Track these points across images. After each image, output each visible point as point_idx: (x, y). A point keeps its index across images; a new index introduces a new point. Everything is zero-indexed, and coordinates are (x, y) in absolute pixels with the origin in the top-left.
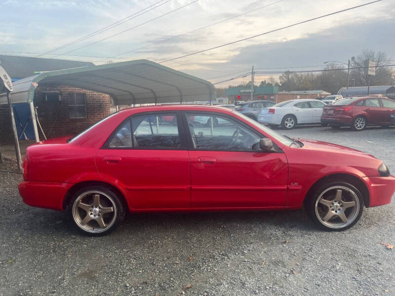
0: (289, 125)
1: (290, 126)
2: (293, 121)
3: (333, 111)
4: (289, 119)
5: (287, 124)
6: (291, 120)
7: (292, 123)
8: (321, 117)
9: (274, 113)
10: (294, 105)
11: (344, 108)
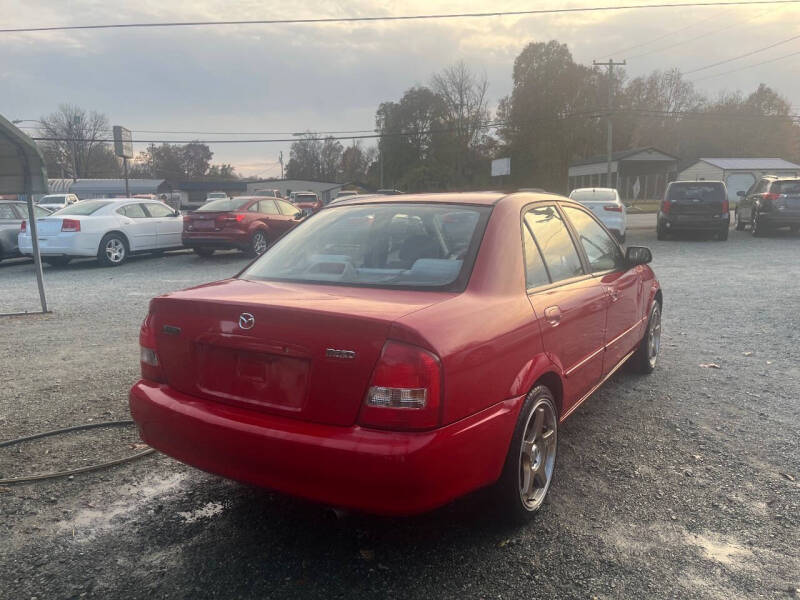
0: (114, 255)
1: (116, 257)
2: (120, 246)
3: (213, 222)
4: (113, 241)
5: (110, 254)
6: (117, 244)
7: (120, 251)
8: (183, 234)
9: (79, 230)
10: (118, 211)
11: (235, 217)
